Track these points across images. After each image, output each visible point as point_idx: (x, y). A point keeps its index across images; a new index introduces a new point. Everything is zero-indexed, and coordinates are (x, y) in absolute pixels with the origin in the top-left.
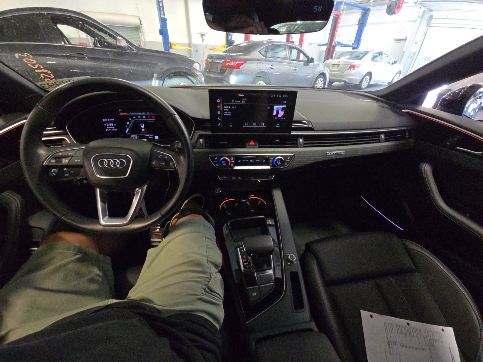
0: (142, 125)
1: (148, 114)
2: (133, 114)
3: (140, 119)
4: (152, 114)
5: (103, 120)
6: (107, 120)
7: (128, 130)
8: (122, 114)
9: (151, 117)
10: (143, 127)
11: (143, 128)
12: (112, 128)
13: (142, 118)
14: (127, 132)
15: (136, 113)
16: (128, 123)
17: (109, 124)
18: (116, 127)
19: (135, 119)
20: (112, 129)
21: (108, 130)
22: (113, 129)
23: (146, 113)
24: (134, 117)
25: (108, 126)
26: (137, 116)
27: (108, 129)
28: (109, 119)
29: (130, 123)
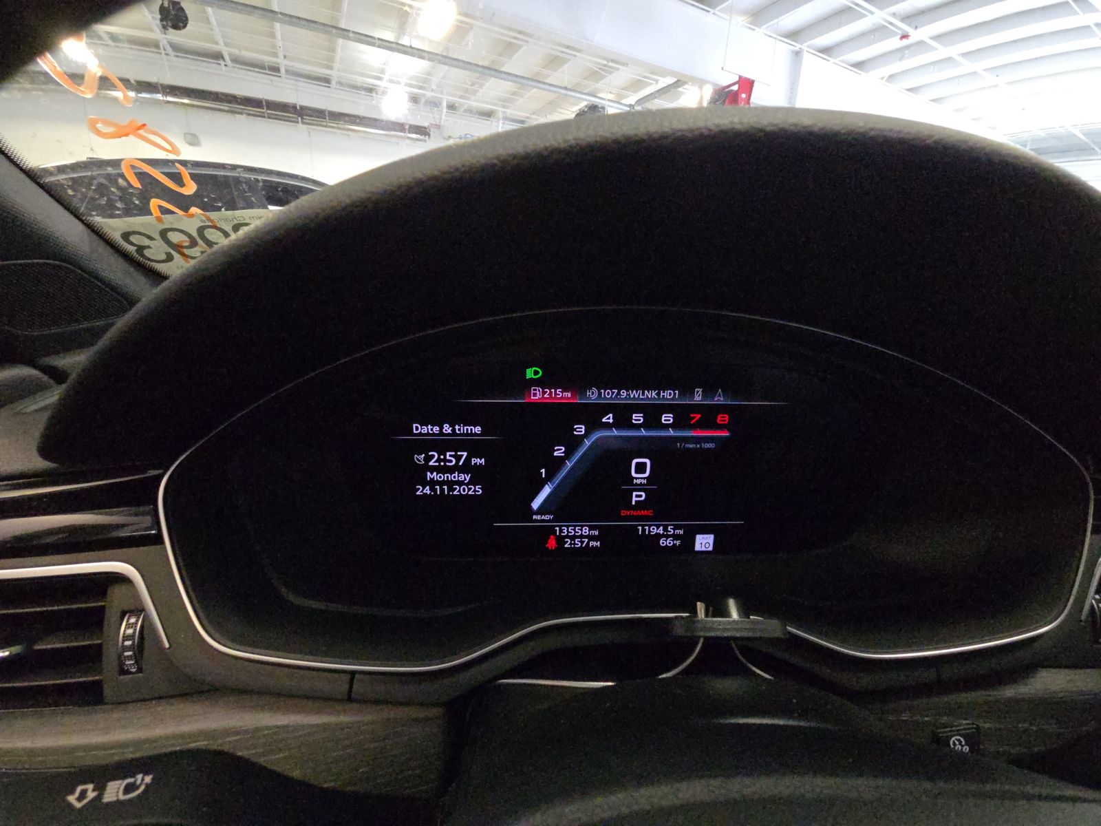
0: (641, 468)
1: (698, 398)
2: (608, 395)
3: (638, 427)
4: (719, 399)
5: (418, 428)
6: (436, 429)
7: (547, 490)
8: (537, 395)
9: (708, 417)
10: (639, 478)
11: (640, 488)
12: (455, 477)
13: (652, 421)
14: (536, 504)
15: (624, 393)
16: (559, 452)
17: (442, 452)
18: (477, 475)
19: (607, 426)
20: (451, 484)
21: (427, 490)
22: (460, 483)
23: (687, 390)
24: (609, 418)
25: (432, 469)
26: (623, 414)
27: (433, 483)
28: (452, 425)
29: (569, 454)
